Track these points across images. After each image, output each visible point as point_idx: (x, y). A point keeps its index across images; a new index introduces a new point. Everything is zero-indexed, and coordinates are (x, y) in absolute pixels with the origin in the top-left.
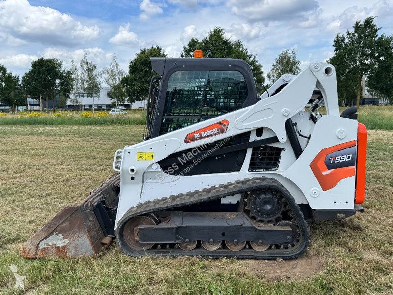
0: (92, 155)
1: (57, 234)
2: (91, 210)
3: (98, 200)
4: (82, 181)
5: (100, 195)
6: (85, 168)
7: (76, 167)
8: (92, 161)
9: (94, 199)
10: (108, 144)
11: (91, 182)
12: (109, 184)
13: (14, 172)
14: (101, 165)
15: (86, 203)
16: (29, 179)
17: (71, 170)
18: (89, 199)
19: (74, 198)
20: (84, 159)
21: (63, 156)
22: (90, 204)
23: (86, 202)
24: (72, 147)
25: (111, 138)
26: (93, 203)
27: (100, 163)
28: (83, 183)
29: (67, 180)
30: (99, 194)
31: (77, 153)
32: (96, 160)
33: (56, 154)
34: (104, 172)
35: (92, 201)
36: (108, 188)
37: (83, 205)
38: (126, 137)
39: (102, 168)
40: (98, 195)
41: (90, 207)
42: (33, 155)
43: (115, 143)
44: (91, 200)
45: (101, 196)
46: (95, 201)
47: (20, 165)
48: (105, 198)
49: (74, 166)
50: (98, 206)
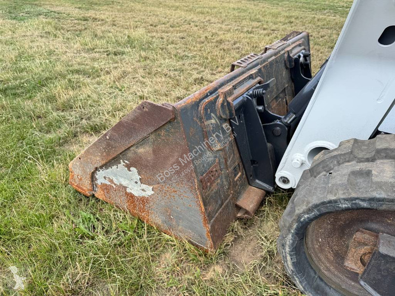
0: (257, 17)
1: (128, 167)
2: (220, 118)
3: (248, 90)
4: (238, 45)
5: (257, 75)
6: (245, 29)
7: (236, 28)
8: (255, 24)
9: (235, 87)
10: (277, 9)
11: (249, 49)
12: (279, 51)
13: (171, 26)
14: (264, 29)
15: (211, 98)
16: (181, 35)
17: (229, 31)
18: (222, 85)
19: (220, 69)
20: (248, 21)
21: (226, 16)
22: (221, 100)
23: (211, 93)
24: (238, 9)
25: (280, 4)
26: (230, 99)
27: (265, 26)
28: (238, 48)
29: (221, 42)
30: (254, 71)
31: (242, 14)
32: (260, 24)
33: (221, 13)
34: (267, 38)
35: (230, 93)
36: (276, 61)
37: (197, 104)
38: (297, 4)
39: (265, 32)
40: (251, 77)
41: (219, 111)
42: (198, 13)
43: (284, 9)
44: (227, 88)
45: (259, 78)
46: (237, 92)
47: (181, 20)
48: (266, 87)
49: (234, 26)
50: (244, 108)
